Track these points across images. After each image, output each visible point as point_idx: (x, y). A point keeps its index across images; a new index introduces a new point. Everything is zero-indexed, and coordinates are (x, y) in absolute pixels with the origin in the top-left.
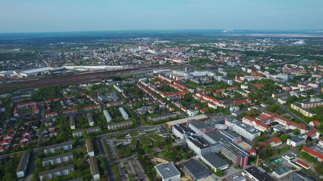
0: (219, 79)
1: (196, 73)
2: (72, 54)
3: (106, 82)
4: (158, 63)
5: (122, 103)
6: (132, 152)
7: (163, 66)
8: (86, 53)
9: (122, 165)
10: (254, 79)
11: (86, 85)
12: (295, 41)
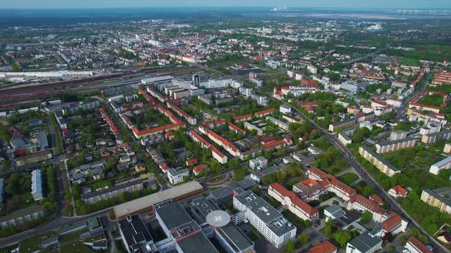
0: (247, 93)
1: (211, 84)
7: (165, 70)
10: (303, 92)
12: (369, 25)
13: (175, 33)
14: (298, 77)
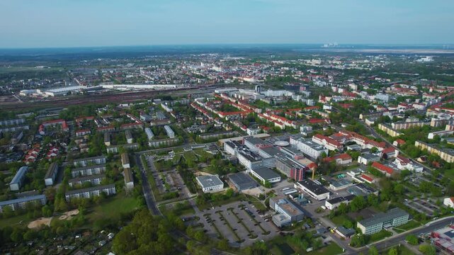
0: (298, 98)
2: (112, 72)
3: (153, 101)
4: (223, 82)
5: (169, 122)
6: (174, 166)
7: (229, 85)
8: (129, 71)
9: (160, 177)
10: (343, 99)
11: (127, 105)
13: (233, 63)
14: (341, 91)
